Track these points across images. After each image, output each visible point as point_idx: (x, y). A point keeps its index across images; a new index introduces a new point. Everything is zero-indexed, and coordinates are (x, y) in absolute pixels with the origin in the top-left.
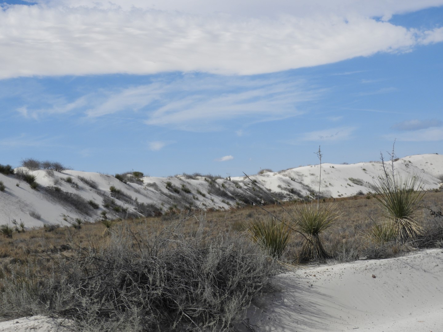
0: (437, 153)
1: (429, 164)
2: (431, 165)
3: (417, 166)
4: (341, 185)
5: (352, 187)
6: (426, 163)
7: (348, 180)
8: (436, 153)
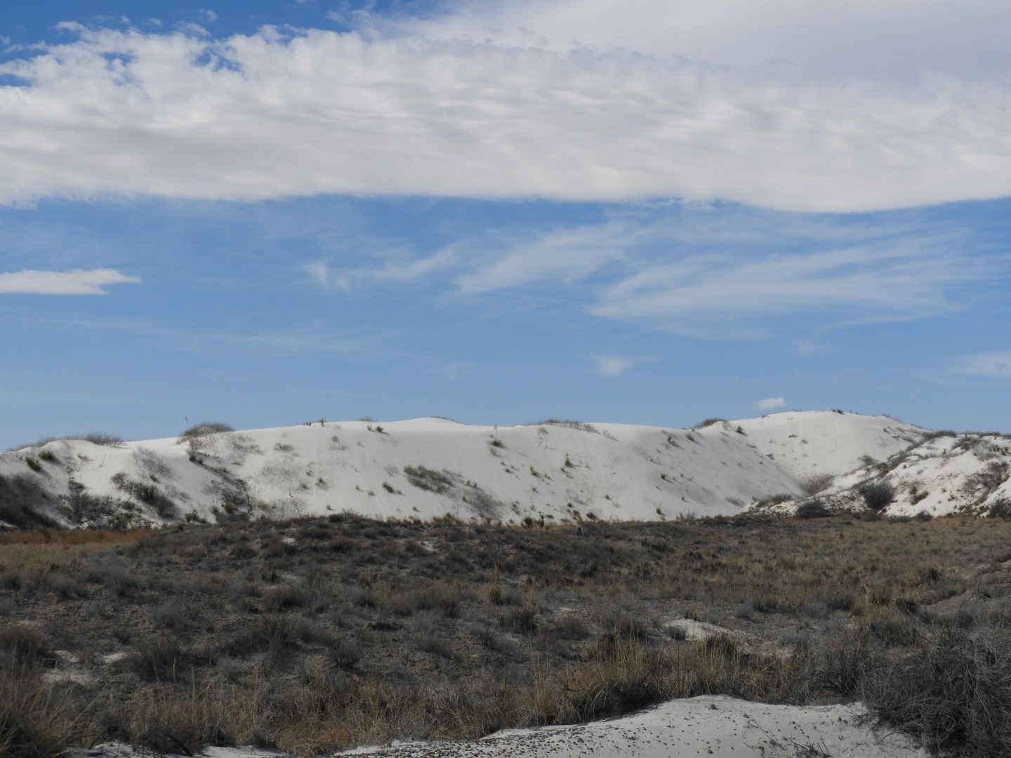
0: (841, 409)
1: (797, 441)
2: (804, 444)
3: (756, 444)
4: (358, 489)
5: (399, 496)
6: (790, 437)
7: (401, 471)
8: (836, 409)
